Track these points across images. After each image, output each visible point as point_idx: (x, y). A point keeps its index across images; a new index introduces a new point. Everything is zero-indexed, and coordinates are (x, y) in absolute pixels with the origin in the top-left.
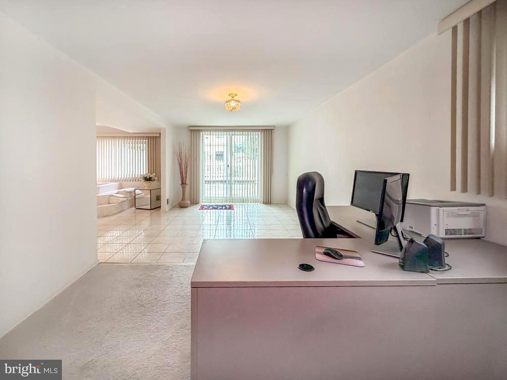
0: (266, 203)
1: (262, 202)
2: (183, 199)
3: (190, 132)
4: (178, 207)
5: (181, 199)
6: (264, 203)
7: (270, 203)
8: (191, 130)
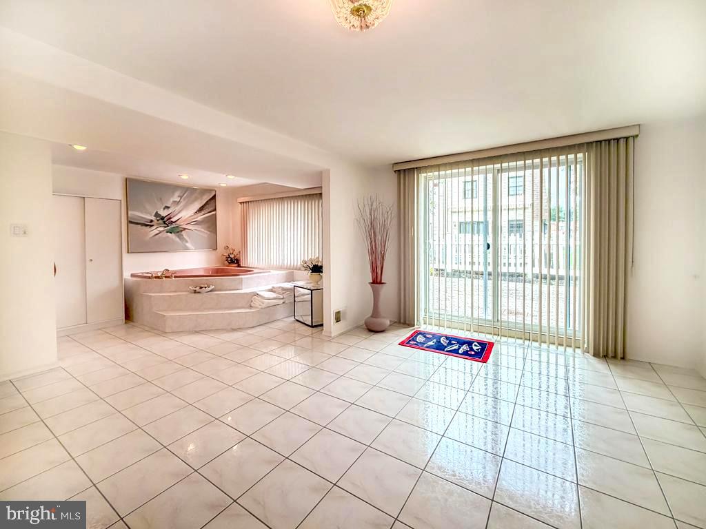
0: (605, 356)
1: (591, 351)
2: (376, 313)
3: (395, 176)
4: (363, 329)
5: (370, 315)
6: (596, 355)
7: (623, 358)
8: (399, 171)
